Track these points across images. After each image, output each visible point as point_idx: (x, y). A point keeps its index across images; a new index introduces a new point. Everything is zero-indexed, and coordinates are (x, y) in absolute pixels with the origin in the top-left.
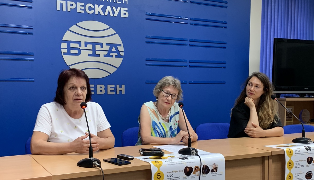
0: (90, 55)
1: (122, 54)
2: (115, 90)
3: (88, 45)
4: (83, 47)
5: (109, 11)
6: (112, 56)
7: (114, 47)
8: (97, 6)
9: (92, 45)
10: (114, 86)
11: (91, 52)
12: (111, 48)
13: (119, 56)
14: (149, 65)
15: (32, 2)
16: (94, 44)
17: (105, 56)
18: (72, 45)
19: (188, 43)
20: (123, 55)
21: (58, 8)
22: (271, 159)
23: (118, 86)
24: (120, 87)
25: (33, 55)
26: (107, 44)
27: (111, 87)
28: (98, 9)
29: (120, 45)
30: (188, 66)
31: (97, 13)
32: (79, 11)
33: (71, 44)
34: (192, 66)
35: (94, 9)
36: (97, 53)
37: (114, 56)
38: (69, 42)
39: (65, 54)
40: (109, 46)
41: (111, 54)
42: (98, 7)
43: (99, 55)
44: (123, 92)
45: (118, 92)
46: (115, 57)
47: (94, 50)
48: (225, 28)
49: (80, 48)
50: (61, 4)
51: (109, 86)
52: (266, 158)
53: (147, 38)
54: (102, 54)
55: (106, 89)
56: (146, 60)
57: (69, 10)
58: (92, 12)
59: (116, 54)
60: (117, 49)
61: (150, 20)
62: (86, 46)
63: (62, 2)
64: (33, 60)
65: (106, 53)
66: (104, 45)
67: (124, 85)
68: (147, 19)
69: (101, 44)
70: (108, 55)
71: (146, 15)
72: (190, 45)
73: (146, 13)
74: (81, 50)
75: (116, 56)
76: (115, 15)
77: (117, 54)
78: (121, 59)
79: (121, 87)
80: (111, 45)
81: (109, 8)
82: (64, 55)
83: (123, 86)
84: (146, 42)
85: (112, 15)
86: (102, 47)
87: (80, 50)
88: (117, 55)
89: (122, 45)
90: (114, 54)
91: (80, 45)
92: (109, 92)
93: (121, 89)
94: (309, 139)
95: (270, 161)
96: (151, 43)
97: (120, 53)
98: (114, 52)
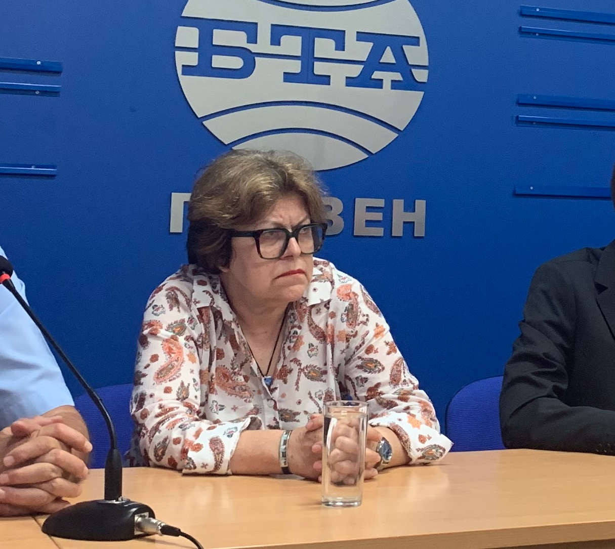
0: (289, 77)
1: (421, 76)
2: (387, 223)
3: (285, 39)
4: (263, 44)
6: (379, 84)
7: (388, 48)
9: (299, 39)
10: (381, 203)
11: (295, 67)
12: (376, 53)
13: (407, 83)
14: (529, 122)
16: (309, 35)
17: (351, 82)
18: (221, 37)
20: (425, 80)
23: (398, 205)
24: (405, 210)
25: (59, 73)
26: (362, 36)
27: (369, 209)
29: (415, 41)
33: (216, 32)
36: (320, 69)
37: (387, 84)
38: (206, 26)
39: (188, 70)
40: (371, 44)
41: (377, 75)
43: (325, 80)
44: (420, 231)
45: (398, 231)
46: (392, 88)
47: (308, 57)
49: (253, 48)
51: (361, 204)
53: (526, 16)
55: (348, 214)
56: (519, 104)
59: (398, 76)
60: (400, 55)
62: (275, 41)
64: (57, 92)
65: (355, 71)
66: (350, 39)
67: (425, 201)
69: (338, 37)
70: (364, 81)
74: (256, 59)
75: (395, 85)
77: (399, 74)
78: (415, 98)
79: (410, 207)
80: (379, 41)
82: (184, 73)
83: (421, 205)
84: (522, 32)
86: (341, 46)
87: (250, 59)
88: (401, 79)
89: (423, 41)
90: (387, 77)
91: (253, 39)
92: (360, 229)
93: (410, 217)
96: (540, 34)
97: (413, 70)
98: (387, 67)
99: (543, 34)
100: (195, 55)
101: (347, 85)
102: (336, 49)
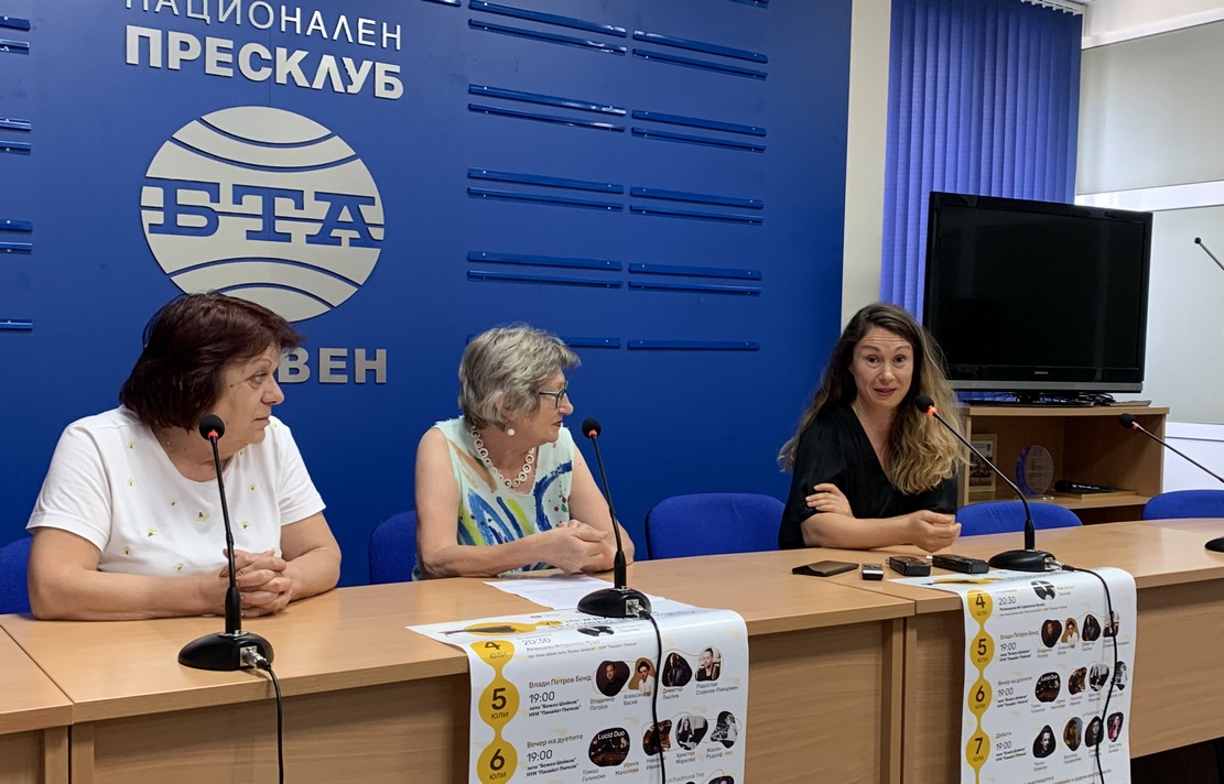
0: (251, 235)
1: (378, 234)
2: (350, 370)
3: (245, 198)
4: (226, 203)
5: (329, 73)
6: (337, 241)
7: (345, 208)
8: (281, 52)
9: (259, 199)
10: (343, 352)
11: (257, 225)
12: (334, 212)
13: (365, 241)
14: (480, 277)
15: (27, 30)
16: (269, 195)
17: (311, 239)
18: (184, 197)
19: (626, 200)
20: (382, 238)
21: (133, 57)
22: (912, 627)
23: (360, 353)
24: (367, 358)
25: (30, 231)
26: (319, 196)
27: (333, 358)
28: (289, 64)
29: (370, 201)
30: (625, 285)
31: (281, 79)
32: (211, 68)
33: (180, 192)
34: (640, 287)
35: (272, 64)
36: (280, 227)
37: (345, 241)
38: (170, 186)
39: (154, 228)
40: (329, 204)
41: (335, 233)
42: (289, 55)
43: (287, 237)
44: (381, 378)
45: (361, 377)
46: (350, 245)
47: (269, 216)
48: (760, 149)
49: (216, 207)
50: (144, 42)
51: (325, 353)
52: (894, 623)
53: (473, 178)
54: (299, 231)
55: (314, 363)
56: (470, 260)
57: (174, 64)
58: (265, 73)
59: (356, 234)
60: (357, 214)
61: (483, 111)
62: (237, 201)
63: (145, 32)
64: (29, 250)
65: (315, 229)
66: (309, 198)
67: (385, 351)
68: (472, 108)
69: (297, 197)
70: (323, 238)
71: (470, 92)
72: (632, 209)
73: (471, 85)
74: (220, 217)
75: (353, 243)
76: (354, 89)
77: (356, 232)
78: (373, 254)
79: (371, 356)
80: (337, 200)
81: (328, 62)
82: (150, 232)
83: (381, 354)
84: (471, 193)
85: (339, 87)
86: (299, 206)
87: (213, 218)
88: (358, 236)
89: (378, 200)
90: (346, 235)
91: (215, 198)
92: (325, 376)
93: (371, 365)
94: (1049, 555)
95: (912, 634)
96: (488, 195)
97: (370, 229)
98: (345, 226)
99: (491, 196)
100: (161, 214)
101: (308, 242)
102: (296, 208)
